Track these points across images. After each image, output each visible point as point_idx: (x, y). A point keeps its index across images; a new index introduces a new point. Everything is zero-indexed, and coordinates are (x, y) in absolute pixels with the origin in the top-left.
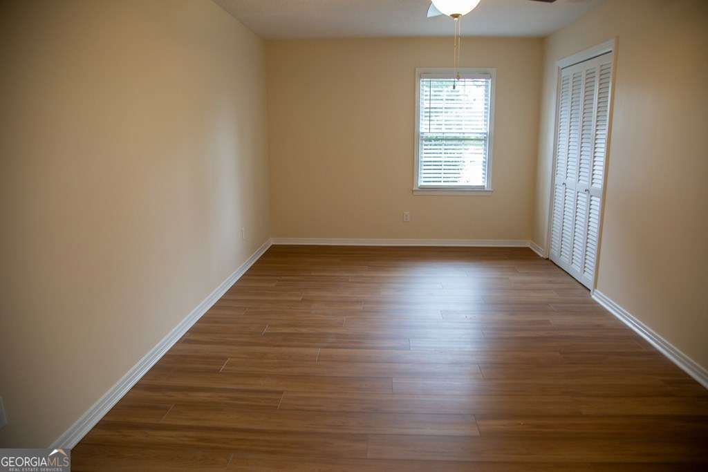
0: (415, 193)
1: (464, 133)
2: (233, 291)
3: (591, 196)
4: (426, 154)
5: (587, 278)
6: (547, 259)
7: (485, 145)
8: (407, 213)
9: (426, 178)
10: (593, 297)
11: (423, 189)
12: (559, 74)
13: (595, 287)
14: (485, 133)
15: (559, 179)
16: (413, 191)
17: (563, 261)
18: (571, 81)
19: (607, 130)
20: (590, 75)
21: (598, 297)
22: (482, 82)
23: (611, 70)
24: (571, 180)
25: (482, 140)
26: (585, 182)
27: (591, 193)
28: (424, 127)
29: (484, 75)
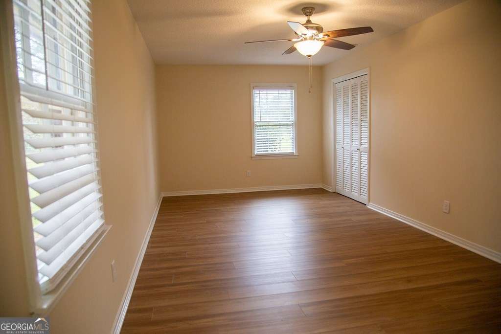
0: (253, 159)
1: (280, 122)
2: (158, 221)
3: (361, 152)
4: (258, 135)
5: (363, 198)
6: (335, 192)
7: (293, 128)
8: (248, 171)
9: (258, 149)
10: (368, 207)
11: (258, 156)
12: (334, 87)
13: (369, 201)
14: (292, 121)
15: (339, 146)
16: (252, 157)
17: (346, 192)
18: (342, 90)
19: (368, 121)
20: (354, 87)
21: (371, 206)
22: (289, 92)
23: (368, 84)
24: (347, 146)
25: (290, 125)
26: (356, 145)
27: (361, 151)
28: (256, 118)
29: (290, 87)
